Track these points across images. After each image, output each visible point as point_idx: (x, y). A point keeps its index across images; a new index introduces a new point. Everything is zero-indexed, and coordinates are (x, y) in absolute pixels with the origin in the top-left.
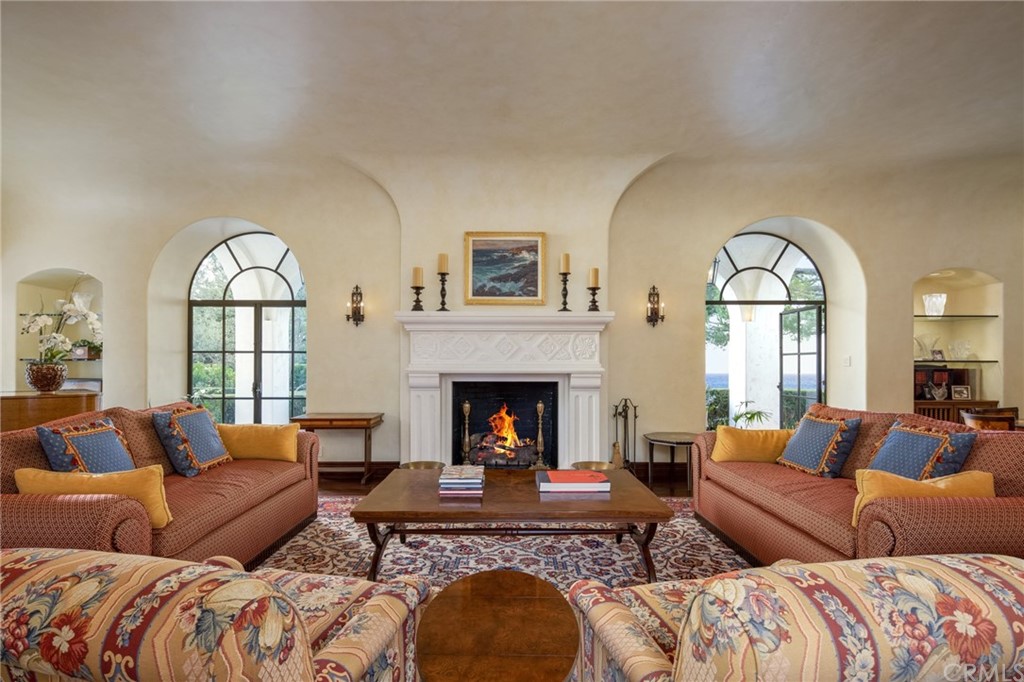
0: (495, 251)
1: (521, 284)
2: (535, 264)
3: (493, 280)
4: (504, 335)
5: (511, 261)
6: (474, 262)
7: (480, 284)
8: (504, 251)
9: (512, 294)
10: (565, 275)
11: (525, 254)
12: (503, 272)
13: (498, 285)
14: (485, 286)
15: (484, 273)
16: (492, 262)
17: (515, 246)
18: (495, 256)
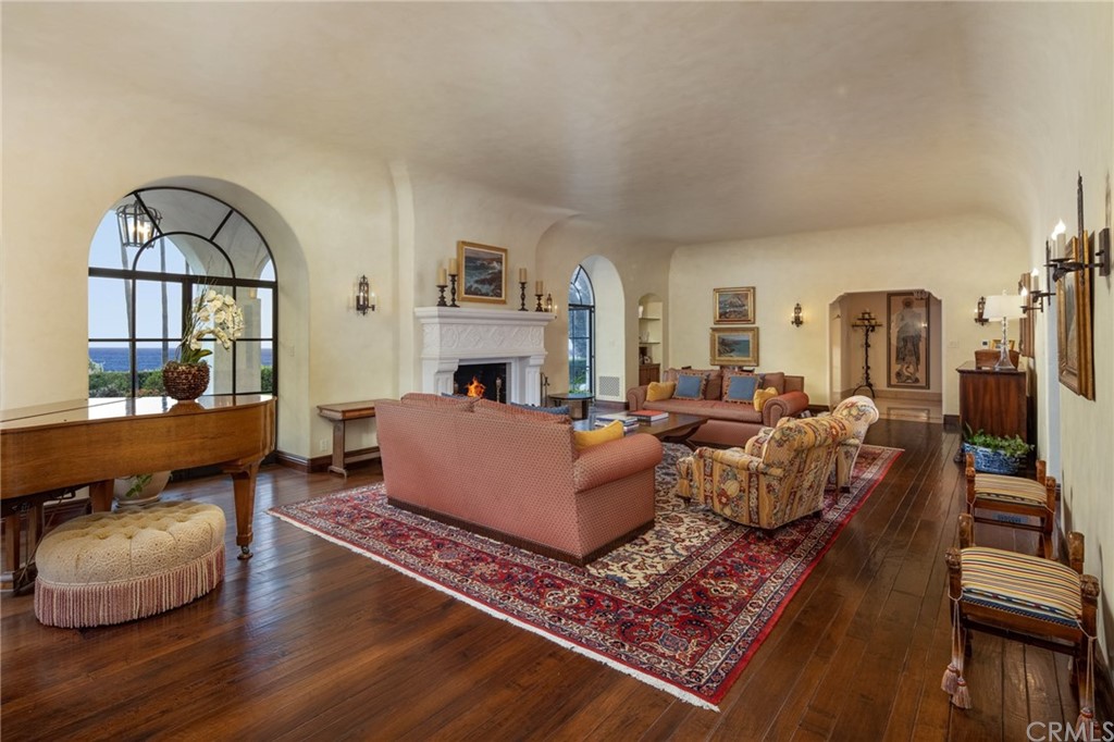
0: (478, 259)
1: (493, 287)
2: (500, 272)
3: (477, 282)
4: (496, 328)
5: (488, 268)
6: (466, 267)
7: (469, 285)
8: (484, 260)
9: (487, 295)
10: (523, 284)
11: (495, 264)
12: (483, 277)
13: (479, 286)
14: (471, 287)
15: (471, 276)
16: (476, 268)
17: (489, 257)
18: (479, 263)
